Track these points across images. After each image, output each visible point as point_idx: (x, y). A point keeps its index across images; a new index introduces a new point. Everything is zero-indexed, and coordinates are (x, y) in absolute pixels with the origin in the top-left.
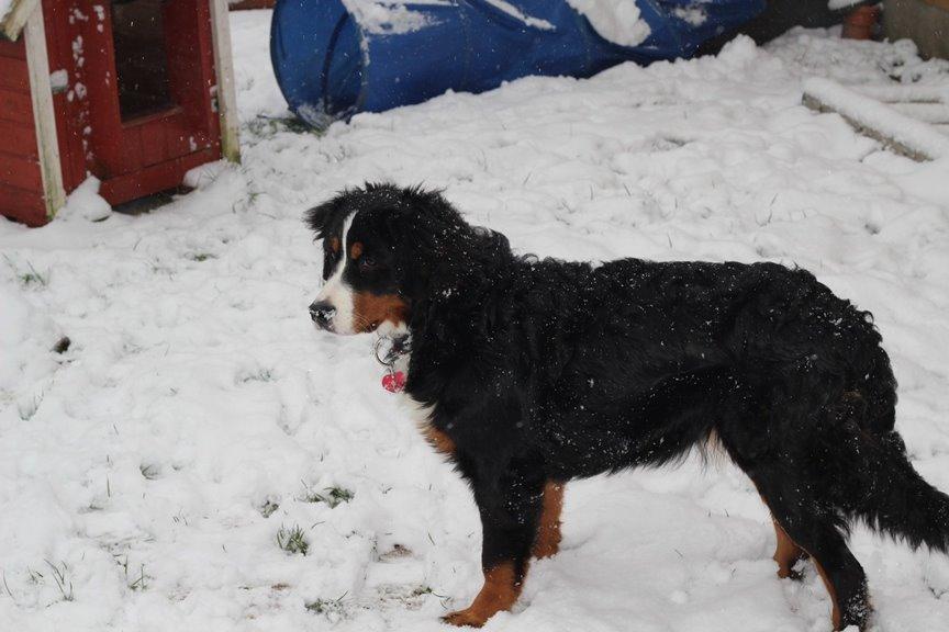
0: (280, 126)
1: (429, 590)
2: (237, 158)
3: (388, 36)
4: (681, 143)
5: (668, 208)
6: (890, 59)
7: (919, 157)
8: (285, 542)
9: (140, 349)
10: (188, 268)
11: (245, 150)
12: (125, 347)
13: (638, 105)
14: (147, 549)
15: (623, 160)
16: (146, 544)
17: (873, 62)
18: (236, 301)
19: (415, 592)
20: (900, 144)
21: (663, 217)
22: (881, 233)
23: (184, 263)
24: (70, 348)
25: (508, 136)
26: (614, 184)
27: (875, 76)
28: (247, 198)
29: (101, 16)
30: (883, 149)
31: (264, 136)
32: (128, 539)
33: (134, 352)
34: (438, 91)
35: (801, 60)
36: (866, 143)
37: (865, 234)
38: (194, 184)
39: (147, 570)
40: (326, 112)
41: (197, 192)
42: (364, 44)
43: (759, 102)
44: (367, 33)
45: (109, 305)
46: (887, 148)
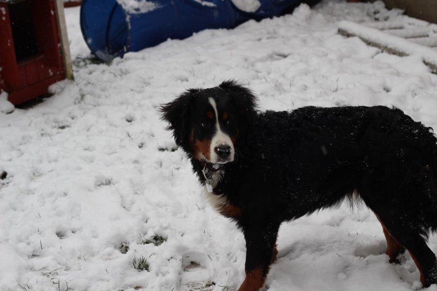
0: (88, 62)
1: (214, 284)
2: (72, 78)
3: (139, 14)
4: (285, 56)
5: (286, 87)
6: (372, 10)
7: (401, 54)
8: (137, 265)
9: (42, 174)
10: (58, 133)
11: (75, 74)
12: (34, 174)
13: (259, 40)
14: (66, 274)
15: (259, 66)
16: (66, 272)
17: (365, 13)
18: (87, 147)
19: (207, 285)
20: (391, 49)
21: (285, 91)
22: (392, 91)
23: (55, 131)
24: (7, 176)
25: (202, 58)
26: (258, 78)
27: (367, 19)
28: (80, 97)
29: (4, 13)
30: (382, 52)
31: (82, 67)
32: (56, 270)
33: (38, 176)
34: (163, 40)
35: (331, 14)
36: (374, 50)
37: (384, 92)
38: (53, 92)
39: (69, 285)
40: (110, 54)
41: (56, 96)
42: (128, 19)
43: (317, 34)
44: (128, 13)
45: (22, 154)
46: (384, 51)
